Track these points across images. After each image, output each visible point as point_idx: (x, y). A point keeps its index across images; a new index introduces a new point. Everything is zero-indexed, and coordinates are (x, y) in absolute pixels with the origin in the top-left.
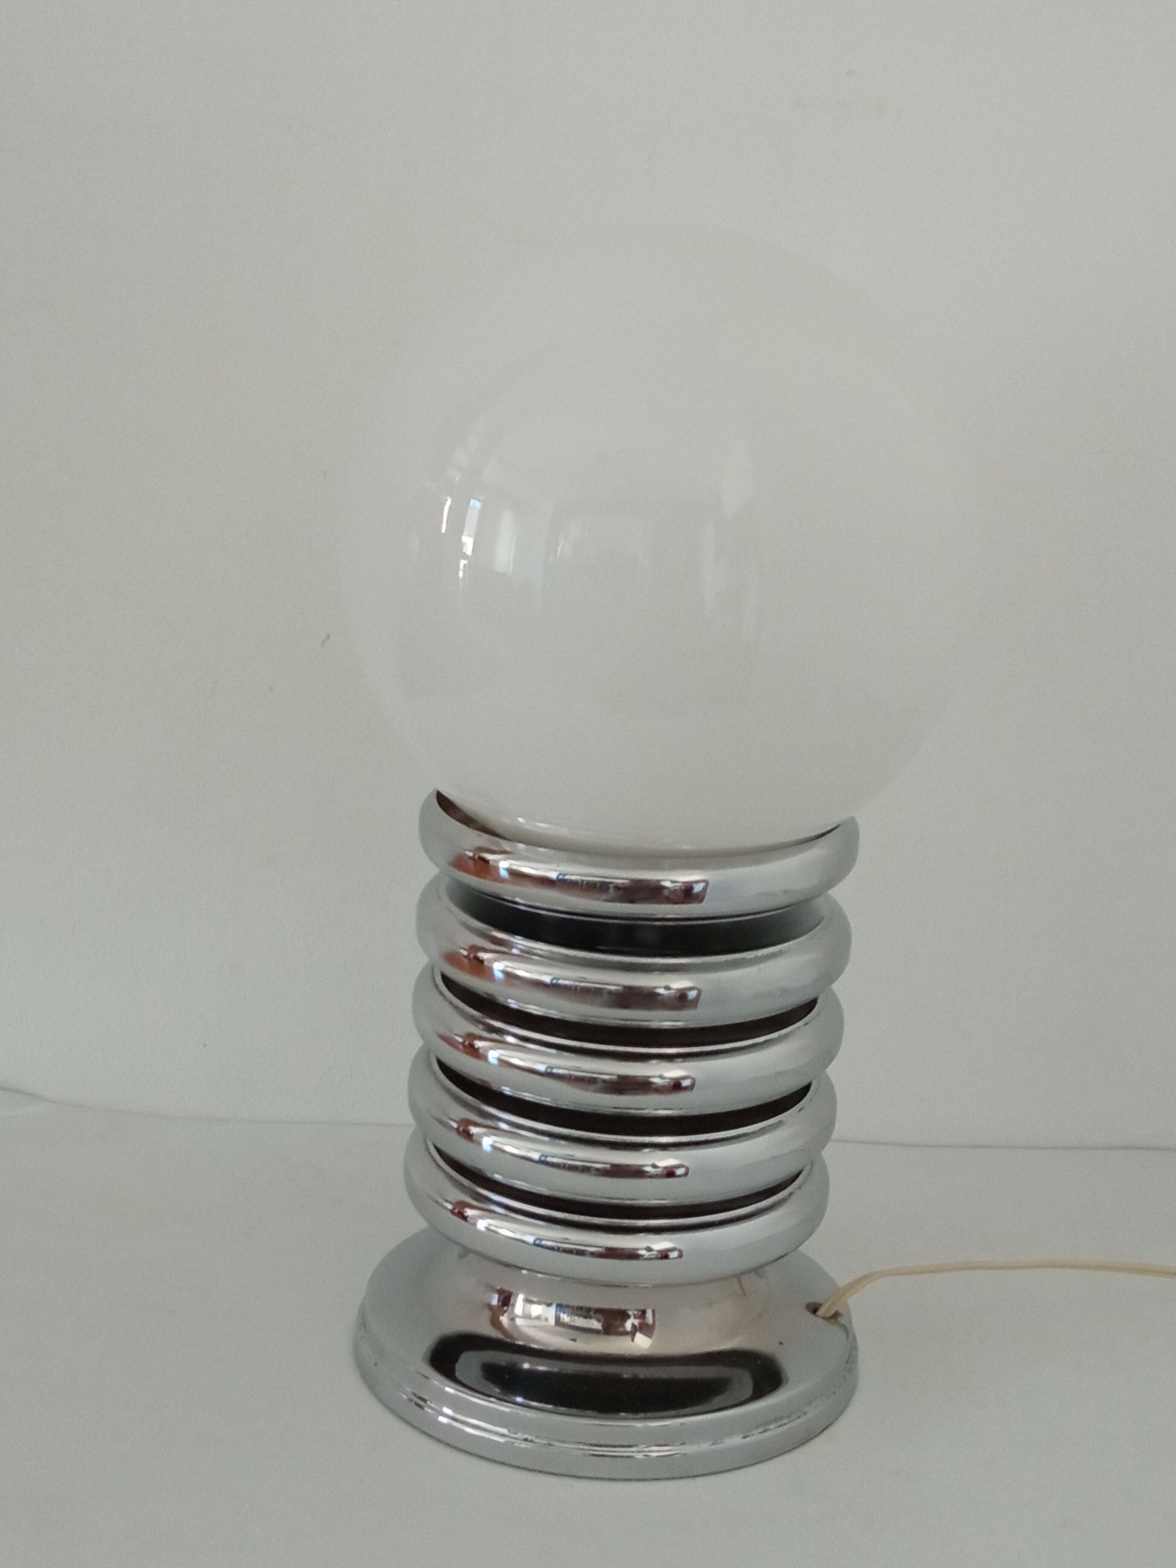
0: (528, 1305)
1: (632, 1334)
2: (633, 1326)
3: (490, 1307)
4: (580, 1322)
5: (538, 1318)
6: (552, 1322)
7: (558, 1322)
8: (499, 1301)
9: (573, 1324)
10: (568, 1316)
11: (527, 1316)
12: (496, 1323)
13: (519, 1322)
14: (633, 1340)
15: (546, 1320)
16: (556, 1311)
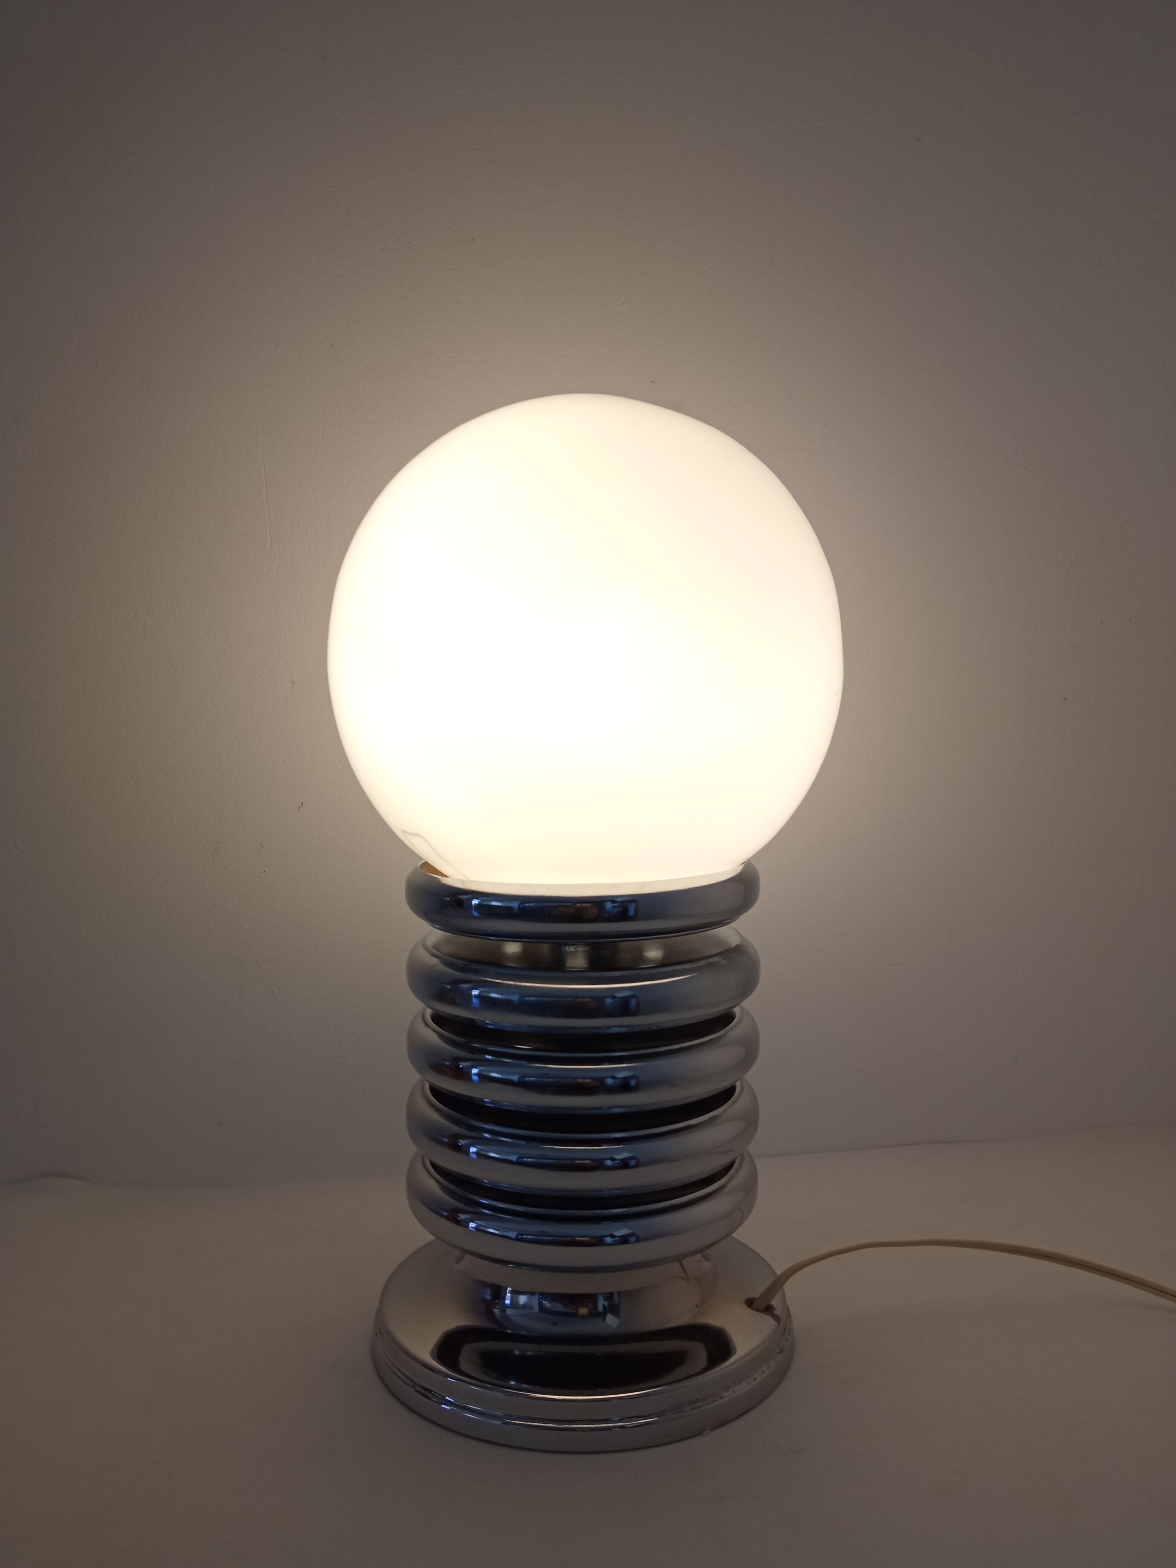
0: (515, 1296)
1: (603, 1315)
2: (604, 1307)
3: (484, 1301)
4: (559, 1307)
5: (524, 1306)
6: (536, 1309)
7: (541, 1307)
8: (491, 1295)
9: (554, 1309)
10: (549, 1303)
11: (514, 1305)
12: (489, 1315)
13: (509, 1312)
14: (604, 1320)
15: (531, 1308)
16: (539, 1298)
